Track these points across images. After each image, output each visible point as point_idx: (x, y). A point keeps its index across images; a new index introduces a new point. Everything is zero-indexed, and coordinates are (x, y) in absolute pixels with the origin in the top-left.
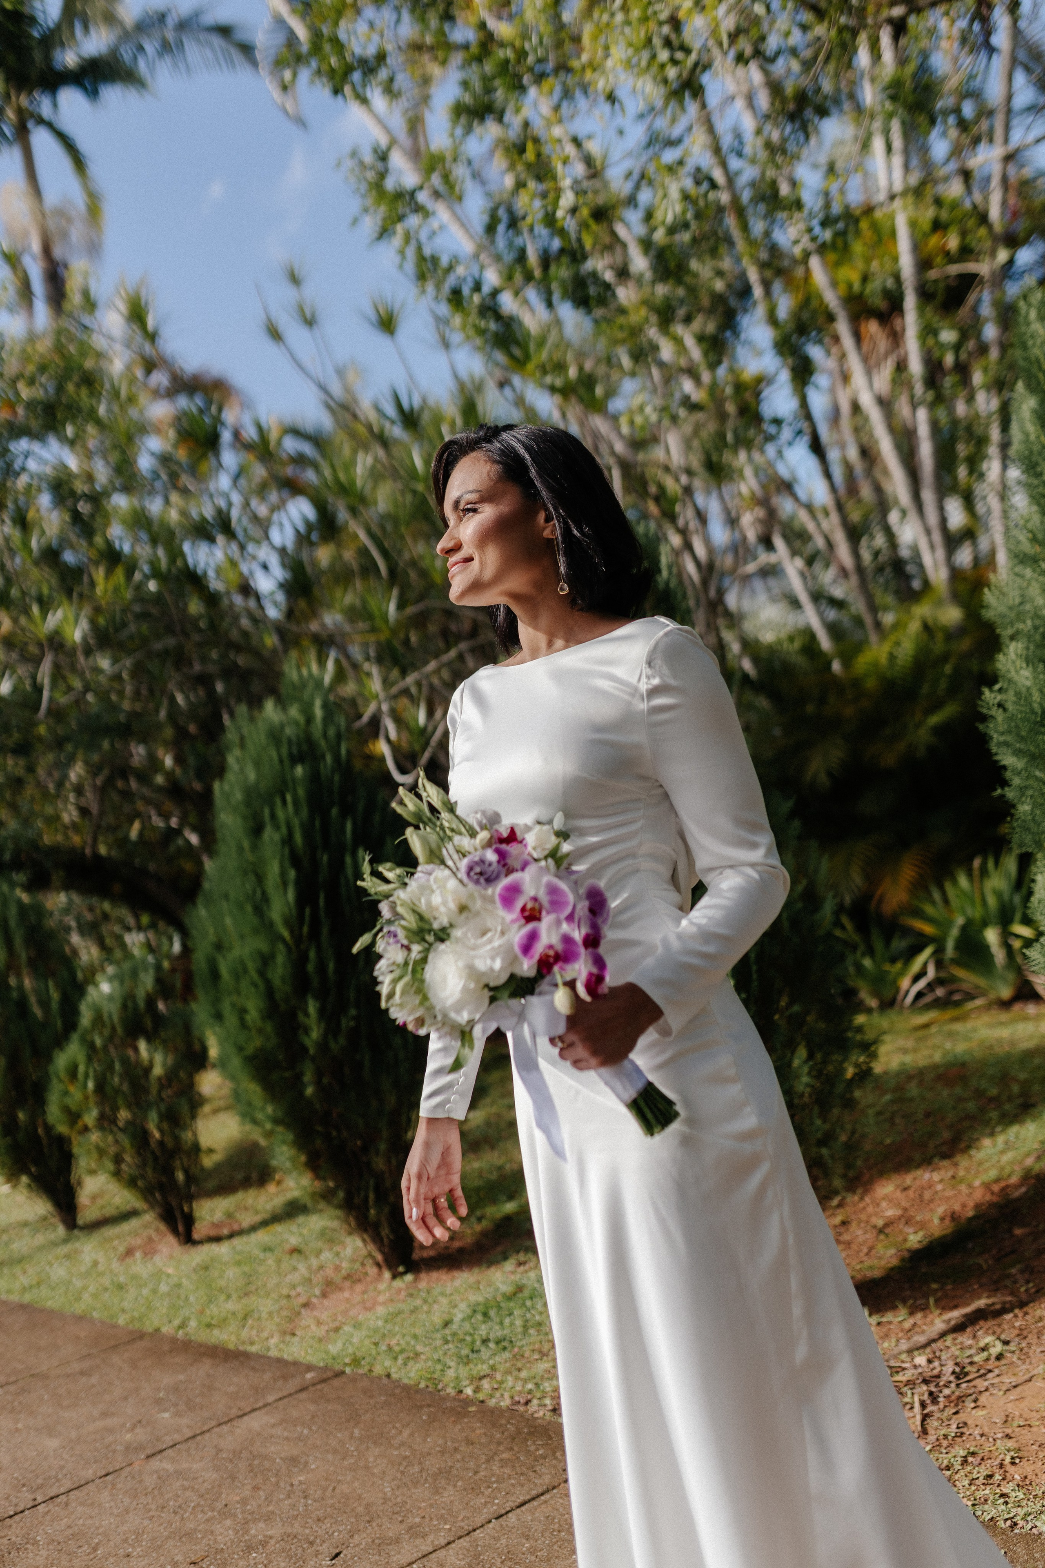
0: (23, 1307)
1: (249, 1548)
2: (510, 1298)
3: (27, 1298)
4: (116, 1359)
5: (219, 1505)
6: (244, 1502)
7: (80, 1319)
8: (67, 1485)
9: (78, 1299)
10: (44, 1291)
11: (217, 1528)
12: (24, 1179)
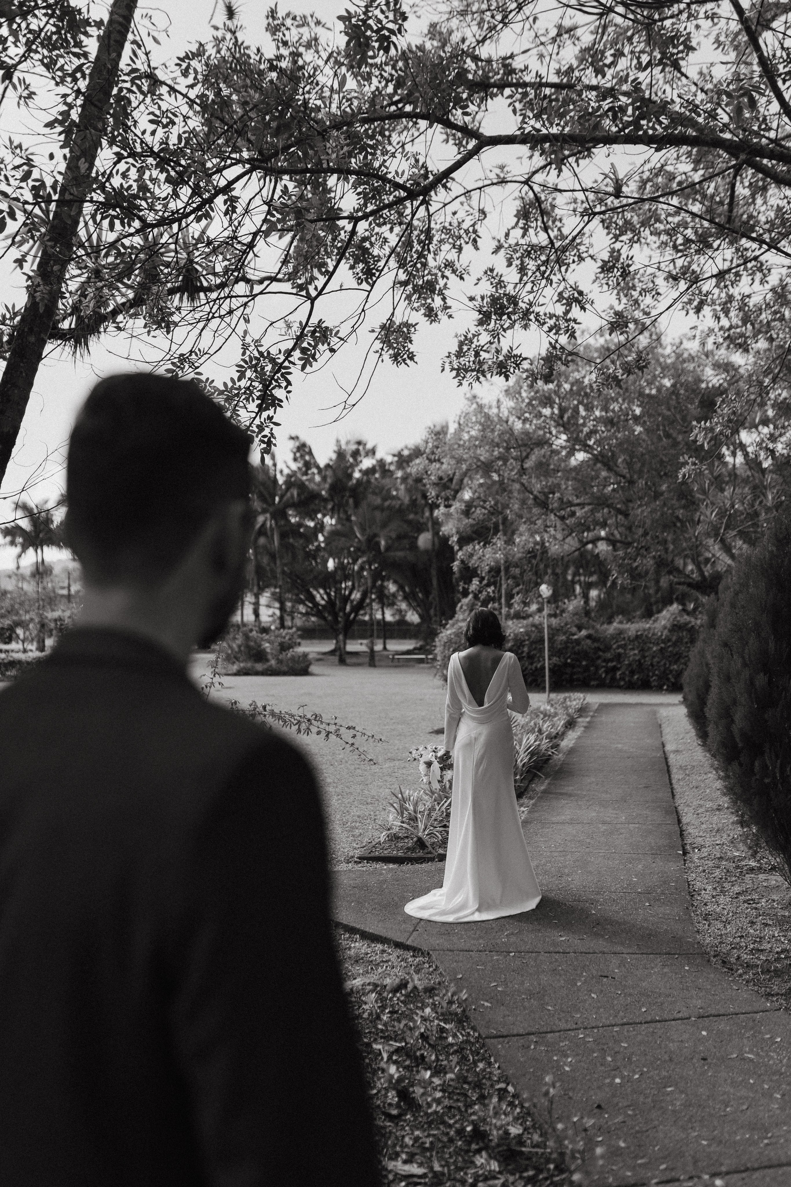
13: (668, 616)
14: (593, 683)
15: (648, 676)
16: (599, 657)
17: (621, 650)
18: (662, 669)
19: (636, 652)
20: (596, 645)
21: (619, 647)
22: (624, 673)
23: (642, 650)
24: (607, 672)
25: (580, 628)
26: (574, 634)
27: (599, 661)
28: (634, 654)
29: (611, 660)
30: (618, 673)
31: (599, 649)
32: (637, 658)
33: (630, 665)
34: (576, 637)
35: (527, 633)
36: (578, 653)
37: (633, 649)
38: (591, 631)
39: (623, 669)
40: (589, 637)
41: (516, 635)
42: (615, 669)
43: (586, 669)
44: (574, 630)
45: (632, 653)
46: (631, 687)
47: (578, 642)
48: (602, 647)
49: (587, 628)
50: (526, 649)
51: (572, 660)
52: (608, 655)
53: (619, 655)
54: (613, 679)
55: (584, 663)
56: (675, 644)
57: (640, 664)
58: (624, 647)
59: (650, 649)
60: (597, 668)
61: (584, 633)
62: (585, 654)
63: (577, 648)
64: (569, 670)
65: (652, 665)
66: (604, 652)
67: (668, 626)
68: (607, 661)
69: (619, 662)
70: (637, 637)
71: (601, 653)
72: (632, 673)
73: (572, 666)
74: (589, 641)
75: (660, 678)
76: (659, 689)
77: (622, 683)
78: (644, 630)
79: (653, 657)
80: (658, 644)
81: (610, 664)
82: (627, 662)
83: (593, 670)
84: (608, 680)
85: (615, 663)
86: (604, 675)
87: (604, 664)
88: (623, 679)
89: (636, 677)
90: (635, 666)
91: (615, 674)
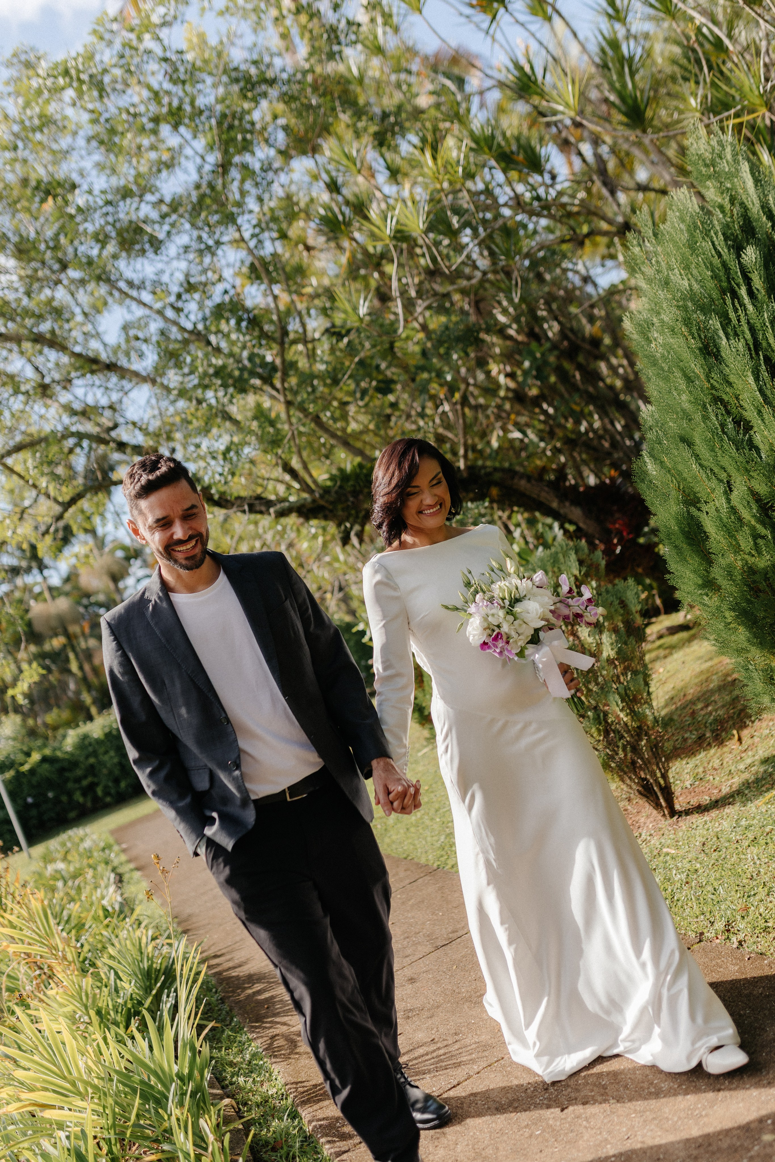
14: (72, 815)
16: (67, 780)
17: (92, 760)
19: (112, 753)
20: (57, 766)
21: (87, 757)
22: (106, 787)
24: (84, 795)
25: (28, 754)
26: (22, 764)
27: (70, 785)
29: (85, 777)
30: (99, 791)
31: (62, 770)
32: (116, 760)
33: (111, 772)
34: (26, 767)
37: (106, 752)
39: (102, 784)
40: (45, 759)
42: (92, 786)
43: (57, 800)
44: (22, 758)
45: (106, 758)
47: (32, 771)
48: (66, 765)
49: (37, 749)
51: (34, 797)
52: (79, 772)
53: (92, 766)
54: (96, 799)
55: (50, 795)
58: (95, 754)
60: (70, 794)
61: (36, 757)
62: (50, 784)
63: (34, 780)
64: (34, 812)
66: (70, 770)
68: (78, 780)
69: (94, 775)
71: (67, 774)
73: (35, 805)
74: (46, 766)
77: (108, 799)
81: (85, 783)
82: (105, 771)
83: (64, 798)
84: (89, 804)
85: (90, 779)
86: (81, 800)
87: (77, 786)
88: (107, 793)
89: (123, 784)
90: (117, 772)
91: (95, 792)
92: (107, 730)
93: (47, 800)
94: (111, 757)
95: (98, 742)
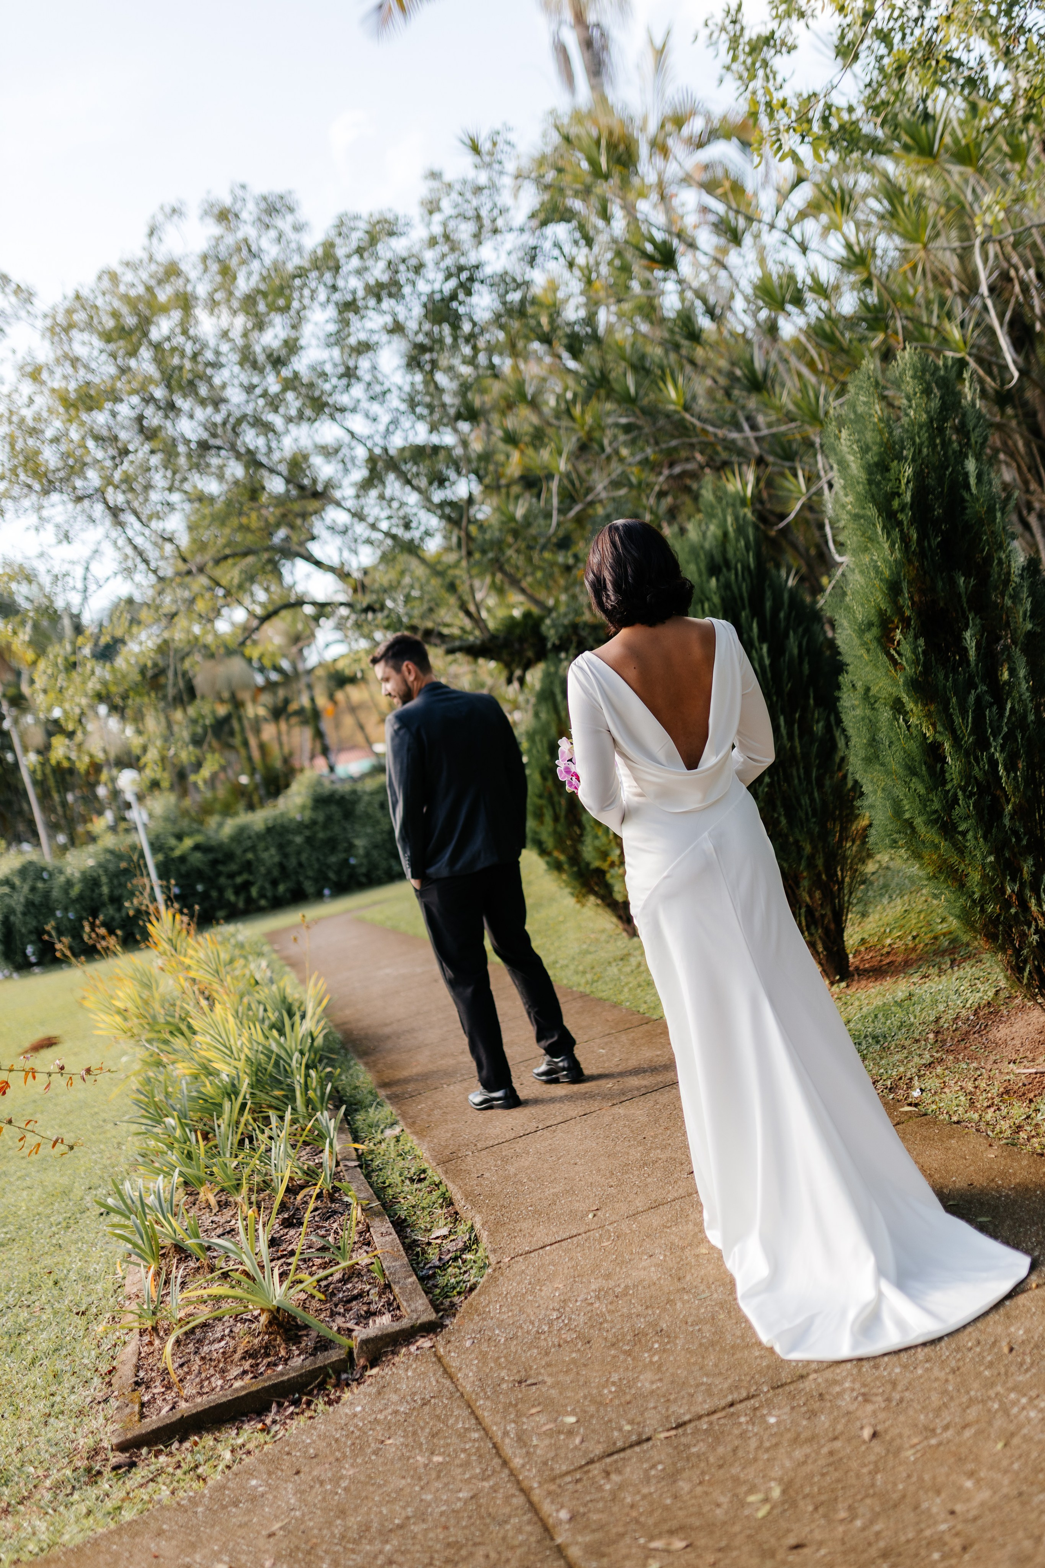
0: (583, 996)
1: (645, 1164)
2: (900, 1004)
3: (588, 990)
4: (624, 1038)
5: (640, 1138)
6: (655, 1136)
7: (615, 1005)
8: (560, 1119)
9: (621, 992)
10: (600, 985)
11: (632, 1151)
12: (592, 899)
13: (303, 790)
14: (221, 914)
15: (299, 884)
16: (219, 874)
17: (250, 856)
18: (316, 866)
19: (273, 851)
20: (211, 856)
21: (245, 851)
22: (262, 889)
23: (281, 847)
24: (237, 893)
25: (179, 837)
26: (173, 849)
27: (222, 880)
28: (270, 856)
29: (240, 873)
30: (254, 891)
31: (214, 863)
32: (277, 859)
33: (269, 872)
34: (177, 853)
35: (100, 865)
36: (187, 875)
37: (266, 849)
38: (199, 839)
39: (259, 884)
40: (197, 847)
41: (83, 873)
42: (247, 885)
43: (205, 895)
44: (173, 842)
46: (278, 904)
47: (183, 859)
48: (220, 856)
49: (190, 834)
50: (105, 890)
51: (181, 887)
52: (233, 867)
53: (249, 862)
54: (249, 900)
55: (200, 888)
56: (325, 827)
57: (282, 866)
58: (253, 848)
59: (290, 842)
60: (221, 890)
61: (188, 843)
62: (199, 874)
63: (183, 869)
65: (300, 865)
66: (223, 863)
67: (309, 802)
68: (231, 876)
69: (251, 872)
70: (269, 830)
71: (221, 868)
72: (275, 883)
73: (181, 897)
74: (198, 855)
75: (316, 880)
76: (319, 896)
77: (263, 902)
78: (275, 819)
79: (299, 853)
80: (300, 833)
81: (239, 880)
82: (263, 870)
83: (214, 894)
84: (241, 904)
85: (245, 877)
86: (232, 898)
87: (230, 882)
88: (262, 896)
89: (281, 888)
90: (276, 873)
91: (248, 892)
92: (270, 823)
93: (195, 893)
94: (272, 856)
95: (260, 837)
